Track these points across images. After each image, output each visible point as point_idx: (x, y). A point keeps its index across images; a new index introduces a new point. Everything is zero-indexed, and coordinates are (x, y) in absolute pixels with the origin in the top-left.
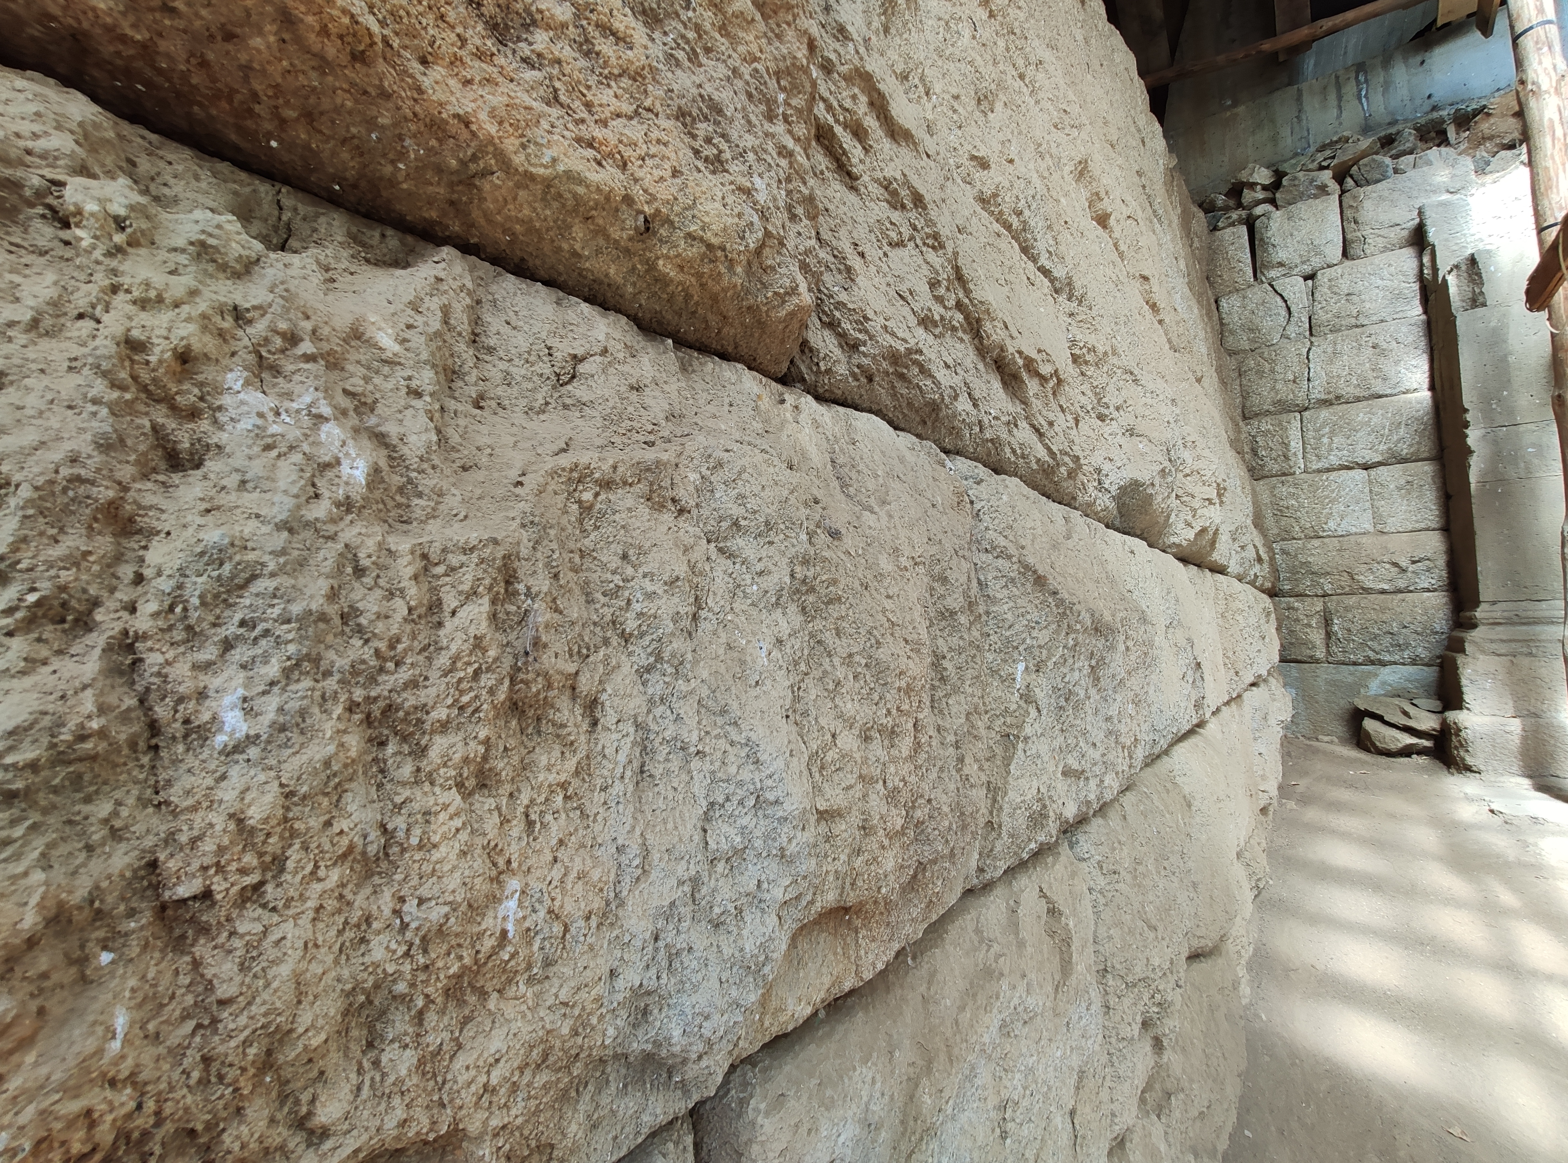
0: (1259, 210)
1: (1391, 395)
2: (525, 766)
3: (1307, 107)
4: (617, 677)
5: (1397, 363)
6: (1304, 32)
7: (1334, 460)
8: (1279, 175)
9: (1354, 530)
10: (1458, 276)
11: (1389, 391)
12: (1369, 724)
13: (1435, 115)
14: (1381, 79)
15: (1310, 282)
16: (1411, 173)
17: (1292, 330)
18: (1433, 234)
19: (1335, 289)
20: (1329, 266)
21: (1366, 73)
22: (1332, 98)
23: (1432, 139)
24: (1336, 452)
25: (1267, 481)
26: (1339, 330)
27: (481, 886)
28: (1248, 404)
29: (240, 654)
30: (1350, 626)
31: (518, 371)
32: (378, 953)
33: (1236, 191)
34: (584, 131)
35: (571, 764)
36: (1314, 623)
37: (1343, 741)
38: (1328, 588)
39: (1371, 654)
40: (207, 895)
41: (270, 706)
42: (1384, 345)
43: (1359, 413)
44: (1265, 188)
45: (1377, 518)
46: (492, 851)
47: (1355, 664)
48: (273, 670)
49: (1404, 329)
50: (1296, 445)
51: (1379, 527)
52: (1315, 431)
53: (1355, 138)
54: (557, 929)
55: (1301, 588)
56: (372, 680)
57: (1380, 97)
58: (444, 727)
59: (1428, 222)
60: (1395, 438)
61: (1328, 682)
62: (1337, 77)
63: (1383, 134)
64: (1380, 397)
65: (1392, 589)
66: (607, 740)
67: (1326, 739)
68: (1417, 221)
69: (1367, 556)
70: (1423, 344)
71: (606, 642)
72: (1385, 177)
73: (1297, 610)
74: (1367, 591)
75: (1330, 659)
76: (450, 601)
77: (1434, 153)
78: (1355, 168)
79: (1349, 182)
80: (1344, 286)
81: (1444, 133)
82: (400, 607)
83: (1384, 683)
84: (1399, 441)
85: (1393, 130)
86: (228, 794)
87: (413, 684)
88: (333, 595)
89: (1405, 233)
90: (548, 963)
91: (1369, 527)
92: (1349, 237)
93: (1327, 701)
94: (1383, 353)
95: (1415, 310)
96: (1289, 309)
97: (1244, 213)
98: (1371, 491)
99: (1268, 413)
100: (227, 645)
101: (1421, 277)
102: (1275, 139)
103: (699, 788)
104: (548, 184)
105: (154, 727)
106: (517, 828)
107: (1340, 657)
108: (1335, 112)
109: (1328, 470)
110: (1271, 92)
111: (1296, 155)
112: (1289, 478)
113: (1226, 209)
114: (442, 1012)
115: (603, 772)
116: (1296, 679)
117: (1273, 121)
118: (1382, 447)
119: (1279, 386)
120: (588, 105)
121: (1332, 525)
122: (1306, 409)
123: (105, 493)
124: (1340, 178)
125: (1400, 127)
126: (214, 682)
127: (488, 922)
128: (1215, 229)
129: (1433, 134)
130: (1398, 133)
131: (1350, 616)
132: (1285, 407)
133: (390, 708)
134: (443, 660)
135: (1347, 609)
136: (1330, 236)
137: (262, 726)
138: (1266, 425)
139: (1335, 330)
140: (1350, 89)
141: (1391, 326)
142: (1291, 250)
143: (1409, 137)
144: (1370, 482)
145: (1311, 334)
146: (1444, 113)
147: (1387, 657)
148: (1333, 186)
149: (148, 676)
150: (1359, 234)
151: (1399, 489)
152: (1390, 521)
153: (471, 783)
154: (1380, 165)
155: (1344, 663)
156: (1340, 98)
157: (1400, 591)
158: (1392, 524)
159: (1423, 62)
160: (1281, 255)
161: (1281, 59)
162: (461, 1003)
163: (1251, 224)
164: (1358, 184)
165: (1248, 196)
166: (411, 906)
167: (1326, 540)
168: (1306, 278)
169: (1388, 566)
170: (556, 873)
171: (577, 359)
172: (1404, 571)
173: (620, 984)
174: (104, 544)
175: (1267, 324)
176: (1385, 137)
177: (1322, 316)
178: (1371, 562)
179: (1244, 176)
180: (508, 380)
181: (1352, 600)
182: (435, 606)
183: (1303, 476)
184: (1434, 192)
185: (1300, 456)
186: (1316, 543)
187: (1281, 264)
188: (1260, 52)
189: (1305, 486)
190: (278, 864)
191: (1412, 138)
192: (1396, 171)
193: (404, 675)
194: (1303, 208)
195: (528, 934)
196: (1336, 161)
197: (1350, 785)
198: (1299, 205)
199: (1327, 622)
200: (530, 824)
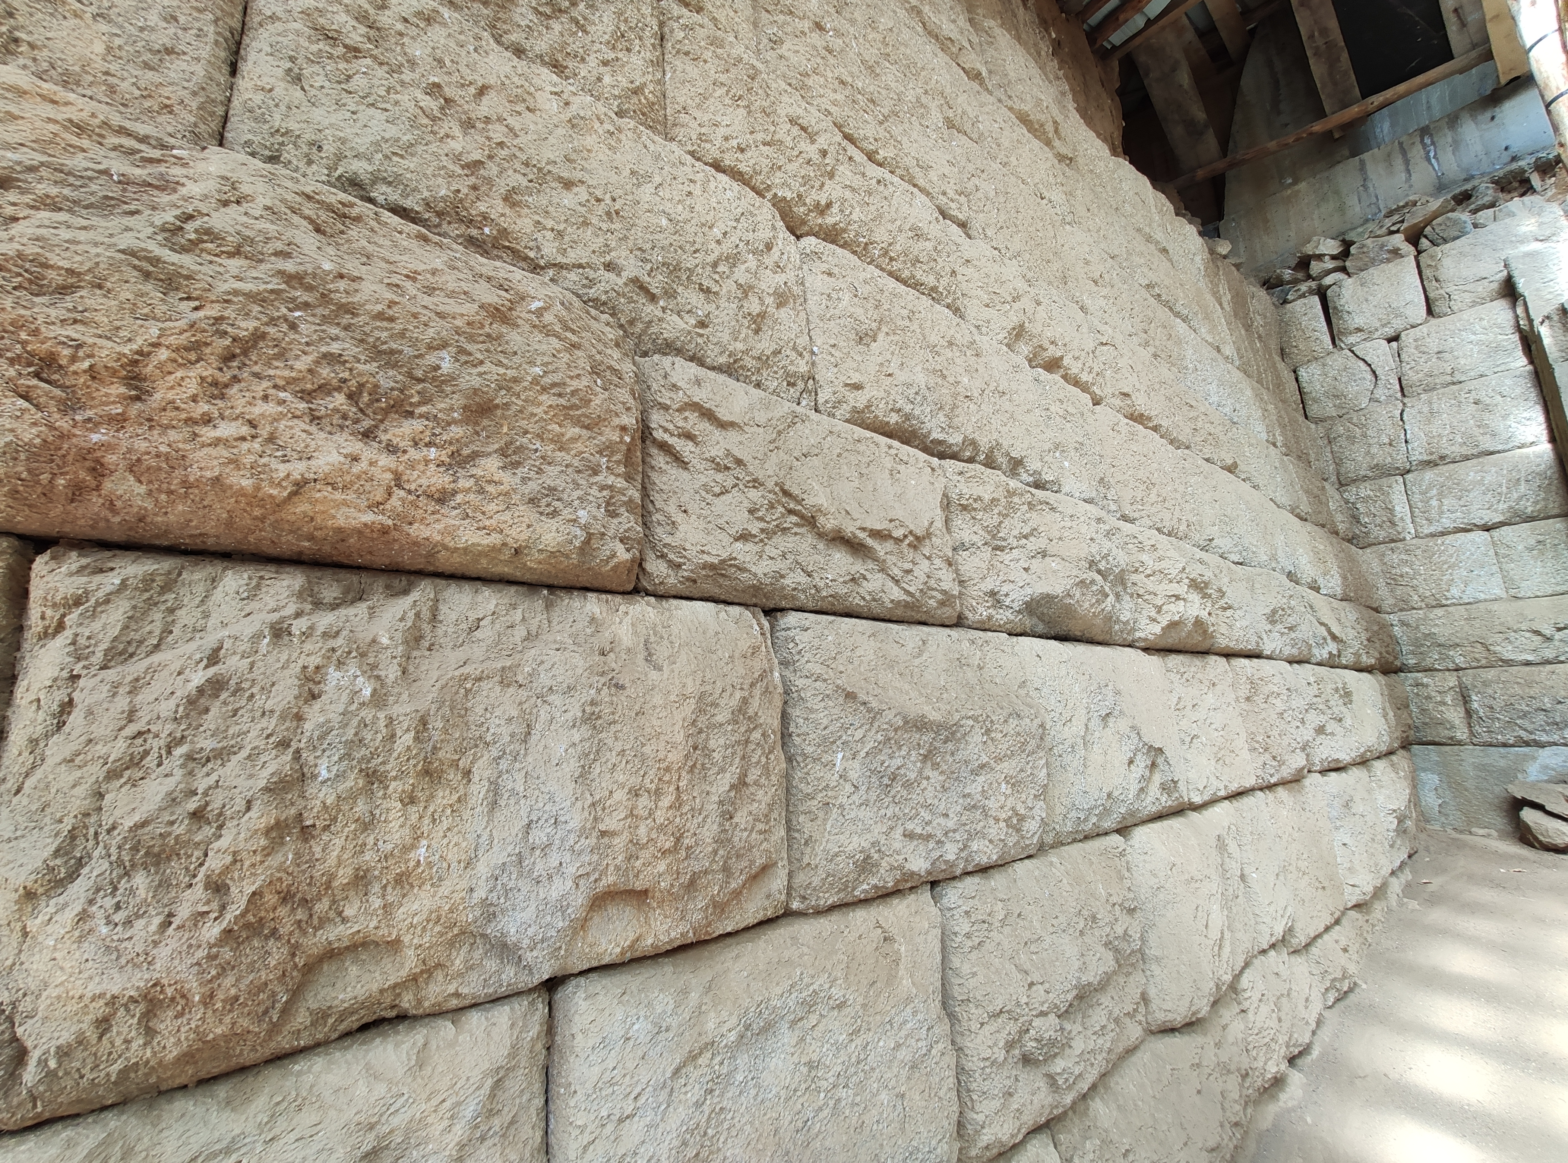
0: (1328, 280)
1: (1504, 451)
2: (432, 796)
3: (1371, 174)
4: (481, 761)
5: (1505, 417)
6: (1355, 110)
7: (1447, 523)
8: (1347, 245)
9: (1482, 596)
10: (1551, 327)
11: (1500, 447)
12: (1528, 815)
13: (1514, 166)
14: (1450, 140)
15: (1394, 344)
16: (1492, 226)
17: (1380, 393)
18: (1521, 285)
19: (1423, 349)
20: (1413, 327)
21: (1431, 136)
22: (1398, 162)
23: (1515, 189)
24: (1448, 514)
25: (1374, 548)
26: (1434, 389)
27: (408, 841)
28: (1342, 471)
29: (327, 753)
30: (1492, 702)
31: (450, 630)
32: (367, 857)
33: (1304, 263)
34: (481, 524)
35: (455, 797)
36: (1448, 699)
37: (1503, 836)
38: (1460, 661)
39: (1523, 734)
40: (314, 826)
41: (334, 769)
42: (1488, 401)
43: (1469, 472)
44: (1334, 258)
45: (1508, 582)
46: (414, 828)
47: (1505, 745)
48: (336, 758)
49: (1508, 382)
50: (1401, 509)
51: (1512, 592)
52: (1421, 493)
53: (1423, 200)
54: (445, 865)
55: (1428, 662)
56: (369, 762)
57: (1450, 155)
58: (395, 778)
59: (1515, 274)
60: (1515, 495)
61: (1476, 767)
62: (1401, 144)
63: (1457, 191)
64: (1492, 453)
65: (1538, 660)
66: (474, 788)
67: (1481, 832)
68: (1505, 273)
69: (1501, 624)
70: (1533, 395)
71: (476, 746)
72: (1463, 233)
73: (1427, 686)
74: (1509, 663)
75: (1475, 740)
76: (399, 734)
77: (1516, 204)
78: (1429, 228)
79: (1424, 243)
80: (1433, 344)
81: (1528, 181)
82: (379, 737)
83: (1546, 767)
84: (1520, 498)
85: (1468, 186)
86: (321, 795)
87: (383, 763)
88: (356, 734)
89: (1495, 286)
90: (440, 879)
91: (1499, 592)
92: (1431, 295)
93: (1477, 788)
94: (1487, 408)
95: (1520, 362)
96: (1374, 372)
97: (1313, 284)
98: (1496, 554)
99: (1365, 478)
100: (324, 751)
101: (1518, 328)
102: (1342, 209)
103: (524, 813)
104: (465, 549)
105: (303, 775)
106: (427, 821)
107: (1486, 738)
108: (1403, 176)
109: (1442, 534)
110: (1332, 166)
111: (1367, 221)
112: (1399, 544)
113: (1295, 282)
114: (394, 889)
115: (472, 802)
116: (1437, 763)
117: (1337, 192)
118: (1502, 506)
119: (1374, 450)
120: (483, 513)
121: (1455, 592)
122: (1408, 472)
123: (295, 710)
124: (1414, 238)
125: (1476, 182)
126: (319, 762)
127: (412, 855)
128: (1285, 302)
129: (1515, 184)
130: (1474, 188)
131: (1490, 691)
132: (1383, 472)
133: (375, 772)
134: (395, 754)
135: (1486, 684)
136: (1409, 298)
137: (332, 775)
138: (1365, 490)
139: (1430, 389)
140: (1416, 152)
141: (1493, 380)
142: (1368, 315)
143: (1487, 192)
144: (1494, 544)
145: (1404, 395)
146: (1522, 163)
147: (1544, 738)
148: (1408, 249)
149: (302, 761)
150: (1442, 292)
151: (1530, 549)
152: (1523, 584)
153: (407, 800)
154: (1456, 222)
155: (1491, 745)
156: (1407, 162)
157: (1548, 662)
158: (1527, 588)
159: (1493, 118)
160: (1358, 321)
161: (1337, 136)
162: (402, 888)
163: (1322, 294)
164: (1434, 243)
165: (1316, 267)
166: (380, 843)
167: (1450, 609)
168: (1389, 340)
169: (1528, 635)
170: (445, 841)
171: (479, 620)
172: (1549, 639)
173: (475, 895)
174: (295, 723)
175: (1352, 389)
176: (1461, 194)
177: (1411, 377)
178: (1506, 631)
179: (1309, 249)
180: (446, 634)
181: (1491, 674)
182: (393, 736)
183: (1414, 541)
184: (1522, 242)
185: (1408, 520)
186: (1440, 612)
187: (1359, 330)
188: (1311, 134)
189: (1418, 552)
190: (334, 820)
191: (1490, 192)
192: (1475, 226)
193: (380, 760)
194: (1374, 273)
195: (430, 865)
196: (1405, 225)
197: (1497, 884)
198: (1371, 270)
199: (1466, 700)
200: (434, 820)
